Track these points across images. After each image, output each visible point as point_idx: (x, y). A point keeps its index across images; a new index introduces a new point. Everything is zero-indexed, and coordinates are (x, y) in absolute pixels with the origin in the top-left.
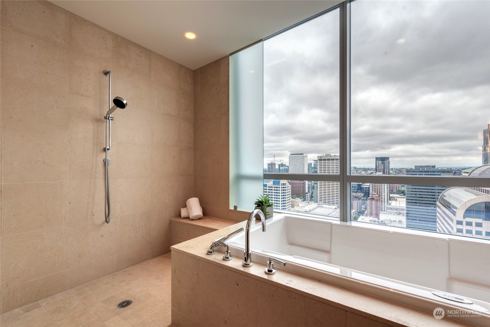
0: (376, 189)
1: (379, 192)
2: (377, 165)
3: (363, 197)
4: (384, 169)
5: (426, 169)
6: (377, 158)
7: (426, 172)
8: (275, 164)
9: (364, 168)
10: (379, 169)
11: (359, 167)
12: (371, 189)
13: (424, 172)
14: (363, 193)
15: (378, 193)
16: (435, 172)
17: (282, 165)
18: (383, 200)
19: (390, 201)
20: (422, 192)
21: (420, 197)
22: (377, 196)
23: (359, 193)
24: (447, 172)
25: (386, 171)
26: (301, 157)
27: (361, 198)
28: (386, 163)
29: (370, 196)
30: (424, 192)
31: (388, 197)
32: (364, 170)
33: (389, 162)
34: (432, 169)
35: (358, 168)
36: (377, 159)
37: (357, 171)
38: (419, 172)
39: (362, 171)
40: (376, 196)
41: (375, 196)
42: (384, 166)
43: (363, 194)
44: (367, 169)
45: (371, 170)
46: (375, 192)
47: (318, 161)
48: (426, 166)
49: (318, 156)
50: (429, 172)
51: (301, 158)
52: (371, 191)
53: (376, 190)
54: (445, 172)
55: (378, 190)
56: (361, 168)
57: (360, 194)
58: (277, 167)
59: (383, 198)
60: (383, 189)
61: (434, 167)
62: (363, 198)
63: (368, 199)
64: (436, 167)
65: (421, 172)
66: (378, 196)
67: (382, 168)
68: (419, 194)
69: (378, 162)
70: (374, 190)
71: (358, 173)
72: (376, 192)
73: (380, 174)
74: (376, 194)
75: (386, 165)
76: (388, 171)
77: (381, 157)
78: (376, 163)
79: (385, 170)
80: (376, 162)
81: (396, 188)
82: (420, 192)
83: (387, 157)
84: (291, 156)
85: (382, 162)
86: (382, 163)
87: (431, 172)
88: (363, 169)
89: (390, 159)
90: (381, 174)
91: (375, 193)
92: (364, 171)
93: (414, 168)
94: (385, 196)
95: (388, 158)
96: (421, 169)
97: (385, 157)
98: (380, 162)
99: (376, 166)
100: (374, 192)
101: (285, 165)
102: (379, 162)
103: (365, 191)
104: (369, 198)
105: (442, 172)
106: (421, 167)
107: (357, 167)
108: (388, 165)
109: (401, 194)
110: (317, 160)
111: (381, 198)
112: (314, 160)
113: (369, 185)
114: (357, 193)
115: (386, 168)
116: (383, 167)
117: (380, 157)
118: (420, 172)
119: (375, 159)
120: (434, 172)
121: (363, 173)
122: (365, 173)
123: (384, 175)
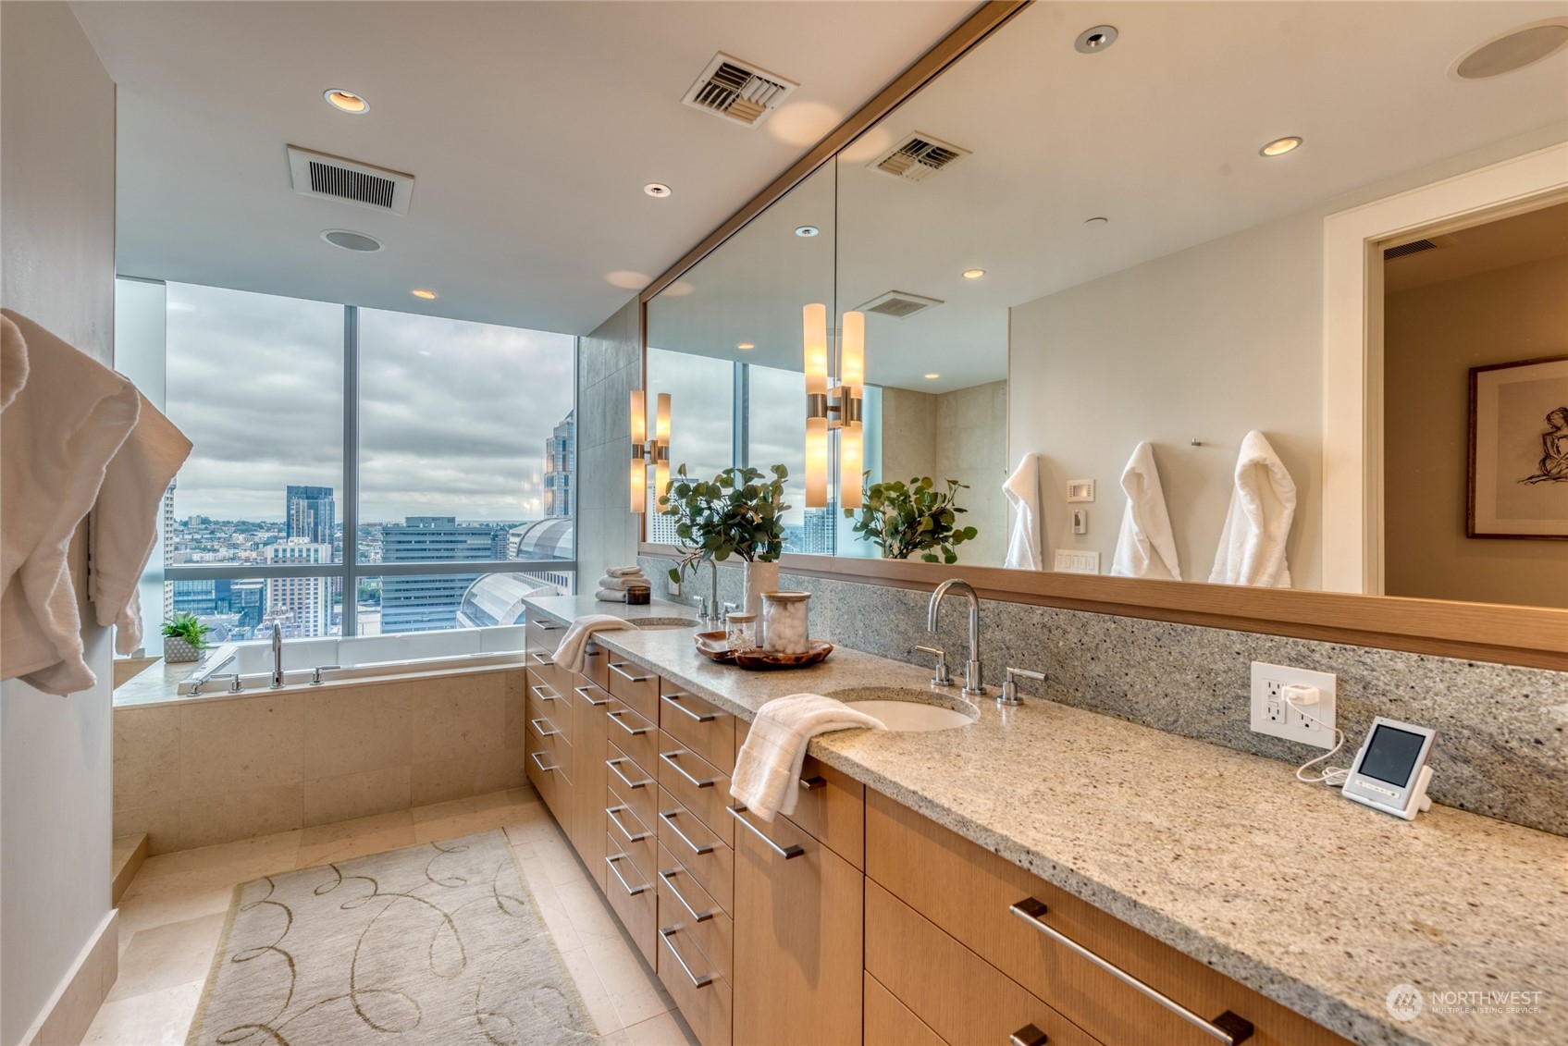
0: (288, 592)
1: (296, 602)
2: (292, 512)
3: (236, 626)
4: (316, 524)
5: (433, 525)
6: (290, 489)
7: (433, 534)
9: (244, 523)
10: (298, 525)
11: (221, 520)
12: (269, 595)
13: (429, 534)
14: (235, 612)
15: (296, 606)
16: (455, 534)
18: (312, 626)
19: (333, 626)
20: (422, 589)
22: (291, 615)
23: (222, 613)
24: (479, 534)
25: (323, 531)
27: (230, 630)
28: (322, 508)
29: (266, 620)
30: (429, 589)
31: (326, 616)
32: (245, 527)
33: (332, 504)
34: (448, 527)
35: (217, 523)
36: (292, 491)
37: (212, 533)
38: (415, 534)
39: (235, 532)
40: (287, 615)
41: (284, 617)
42: (316, 517)
43: (237, 617)
44: (253, 524)
45: (268, 530)
46: (284, 604)
48: (434, 519)
50: (439, 534)
52: (269, 603)
53: (288, 597)
54: (475, 534)
55: (296, 597)
56: (229, 522)
57: (224, 617)
59: (312, 621)
60: (312, 593)
61: (452, 520)
62: (236, 629)
63: (259, 630)
64: (456, 520)
65: (422, 534)
66: (294, 617)
67: (309, 524)
68: (415, 598)
69: (295, 501)
70: (280, 597)
71: (220, 538)
72: (288, 602)
73: (301, 541)
74: (287, 611)
75: (323, 512)
76: (327, 532)
77: (306, 487)
78: (288, 507)
79: (320, 528)
80: (288, 501)
82: (418, 589)
83: (326, 489)
85: (308, 503)
86: (310, 507)
87: (444, 534)
88: (237, 525)
89: (336, 495)
90: (306, 541)
91: (284, 608)
92: (243, 532)
93: (403, 522)
94: (319, 614)
95: (329, 491)
96: (421, 525)
97: (321, 488)
98: (301, 501)
99: (289, 515)
100: (280, 604)
102: (298, 504)
103: (246, 603)
104: (261, 626)
105: (469, 534)
106: (422, 519)
107: (212, 519)
108: (328, 512)
109: (366, 601)
111: (304, 620)
113: (262, 583)
114: (213, 614)
115: (323, 524)
116: (312, 520)
117: (303, 485)
118: (418, 534)
119: (284, 493)
120: (451, 534)
121: (239, 538)
122: (247, 540)
123: (315, 546)
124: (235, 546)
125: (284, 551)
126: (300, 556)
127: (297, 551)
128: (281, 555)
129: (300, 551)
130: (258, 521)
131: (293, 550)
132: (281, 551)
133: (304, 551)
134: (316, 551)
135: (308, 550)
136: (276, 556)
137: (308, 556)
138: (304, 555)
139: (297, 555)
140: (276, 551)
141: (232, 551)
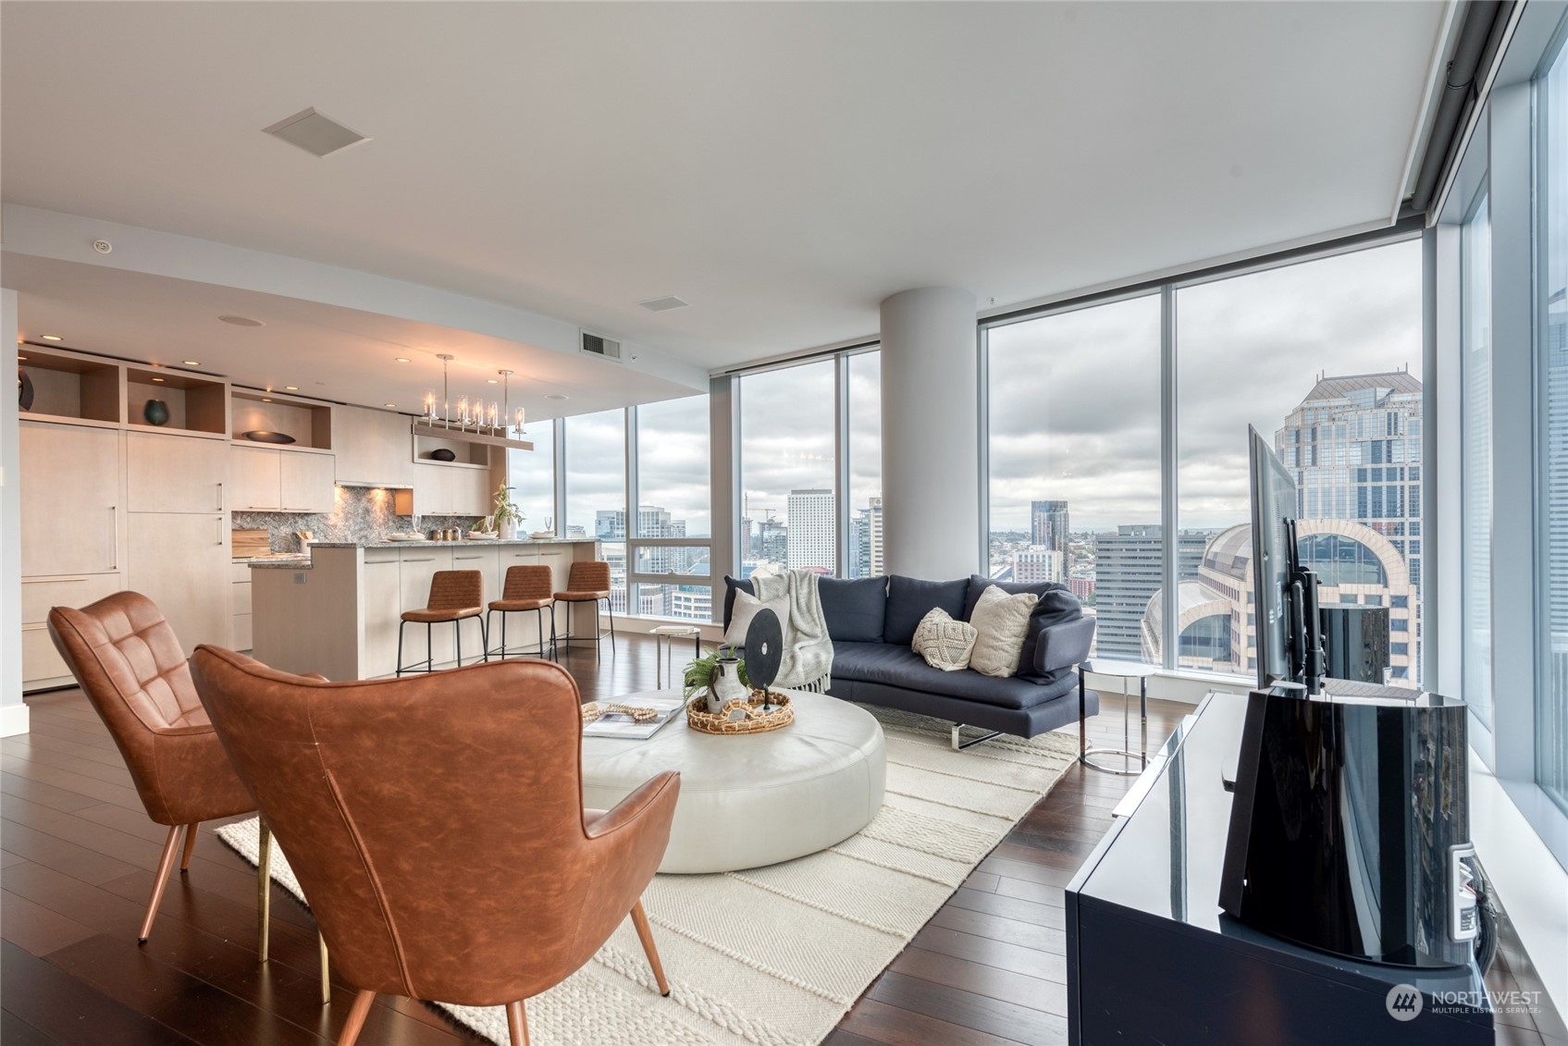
2: (1035, 523)
4: (1054, 535)
5: (1144, 534)
6: (1034, 504)
7: (1144, 542)
8: (749, 522)
9: (1012, 533)
10: (1040, 534)
13: (1140, 542)
17: (771, 525)
20: (1134, 597)
21: (1130, 612)
24: (1193, 542)
25: (1059, 540)
26: (823, 500)
28: (1059, 519)
32: (1012, 537)
33: (1066, 516)
34: (1158, 535)
38: (1125, 542)
42: (1054, 527)
44: (1019, 535)
47: (872, 512)
49: (872, 499)
50: (1150, 542)
51: (824, 503)
54: (1189, 542)
58: (755, 531)
65: (1133, 542)
67: (1048, 534)
68: (1127, 604)
69: (1038, 514)
73: (1038, 549)
75: (1059, 523)
76: (1062, 541)
77: (1046, 502)
78: (1033, 519)
79: (1057, 537)
80: (1033, 514)
81: (1090, 589)
82: (1130, 597)
83: (1062, 502)
84: (795, 496)
85: (1048, 515)
86: (1049, 519)
87: (1155, 542)
89: (1070, 507)
90: (1042, 548)
92: (1011, 541)
93: (1117, 530)
95: (1064, 505)
96: (1133, 534)
97: (1057, 502)
98: (1042, 514)
99: (1033, 527)
101: (778, 526)
102: (1040, 517)
106: (1133, 528)
108: (1063, 523)
110: (869, 511)
112: (862, 511)
115: (1059, 534)
116: (1050, 530)
117: (1044, 500)
118: (1129, 542)
119: (1029, 508)
121: (1008, 546)
122: (1013, 548)
123: (1049, 552)
124: (1005, 553)
125: (1026, 556)
126: (1038, 561)
127: (1035, 557)
128: (1023, 560)
129: (1038, 557)
130: (1023, 532)
131: (1032, 556)
132: (1023, 557)
133: (1041, 557)
134: (1050, 557)
135: (1044, 556)
136: (1021, 561)
137: (1044, 561)
138: (1041, 560)
139: (1035, 560)
140: (1020, 556)
141: (1002, 557)
